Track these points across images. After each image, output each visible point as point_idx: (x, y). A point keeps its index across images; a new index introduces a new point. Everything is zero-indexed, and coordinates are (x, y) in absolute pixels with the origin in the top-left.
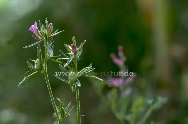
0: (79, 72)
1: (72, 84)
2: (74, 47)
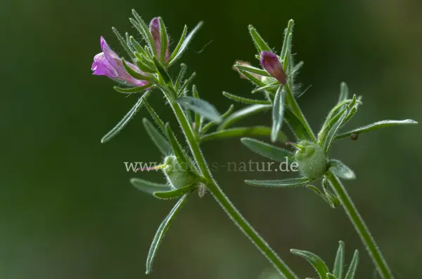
0: (319, 134)
1: (318, 184)
2: (270, 61)
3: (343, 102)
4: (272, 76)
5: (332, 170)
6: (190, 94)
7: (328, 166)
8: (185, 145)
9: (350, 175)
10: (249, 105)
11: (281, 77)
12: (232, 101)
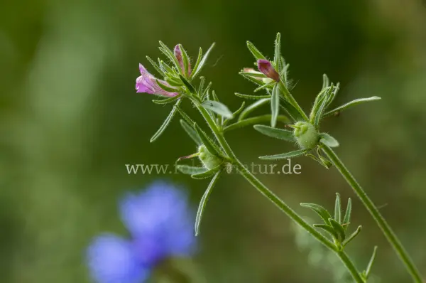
0: (312, 114)
1: (314, 153)
2: (264, 66)
3: (326, 88)
4: (268, 76)
5: (322, 141)
6: (211, 98)
7: (319, 138)
8: (212, 136)
9: (335, 144)
10: (256, 101)
11: (275, 77)
12: (243, 99)
